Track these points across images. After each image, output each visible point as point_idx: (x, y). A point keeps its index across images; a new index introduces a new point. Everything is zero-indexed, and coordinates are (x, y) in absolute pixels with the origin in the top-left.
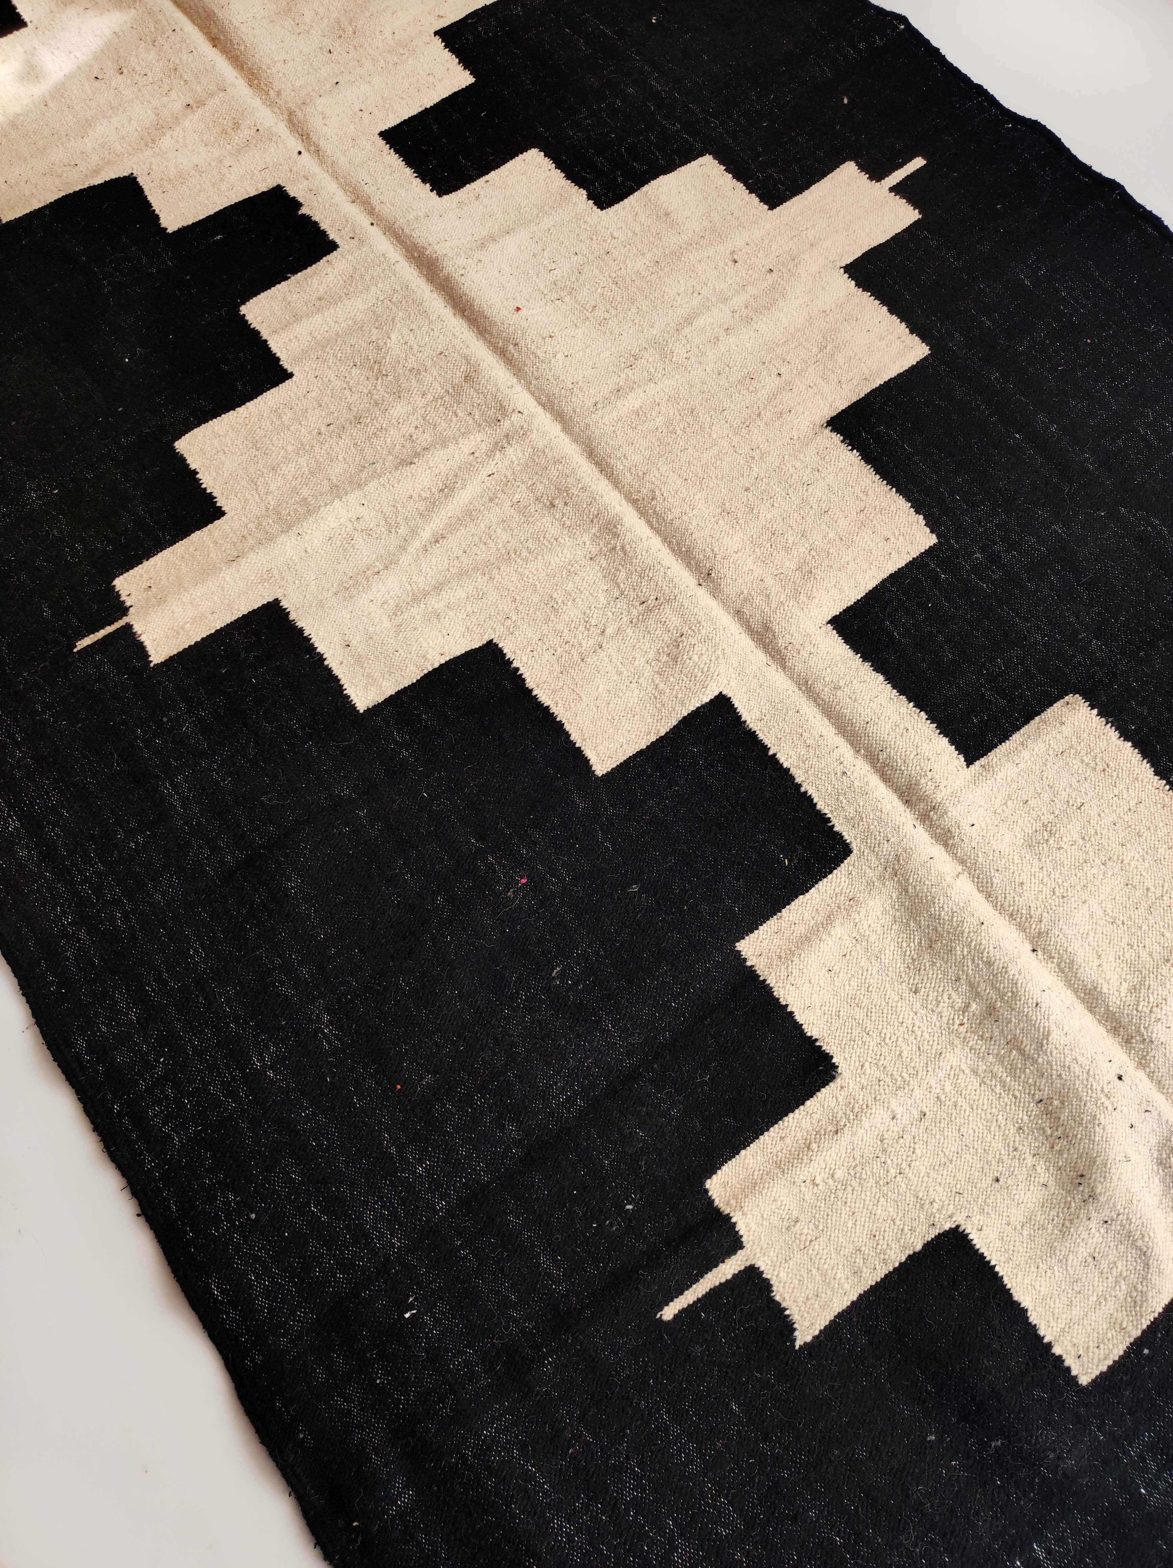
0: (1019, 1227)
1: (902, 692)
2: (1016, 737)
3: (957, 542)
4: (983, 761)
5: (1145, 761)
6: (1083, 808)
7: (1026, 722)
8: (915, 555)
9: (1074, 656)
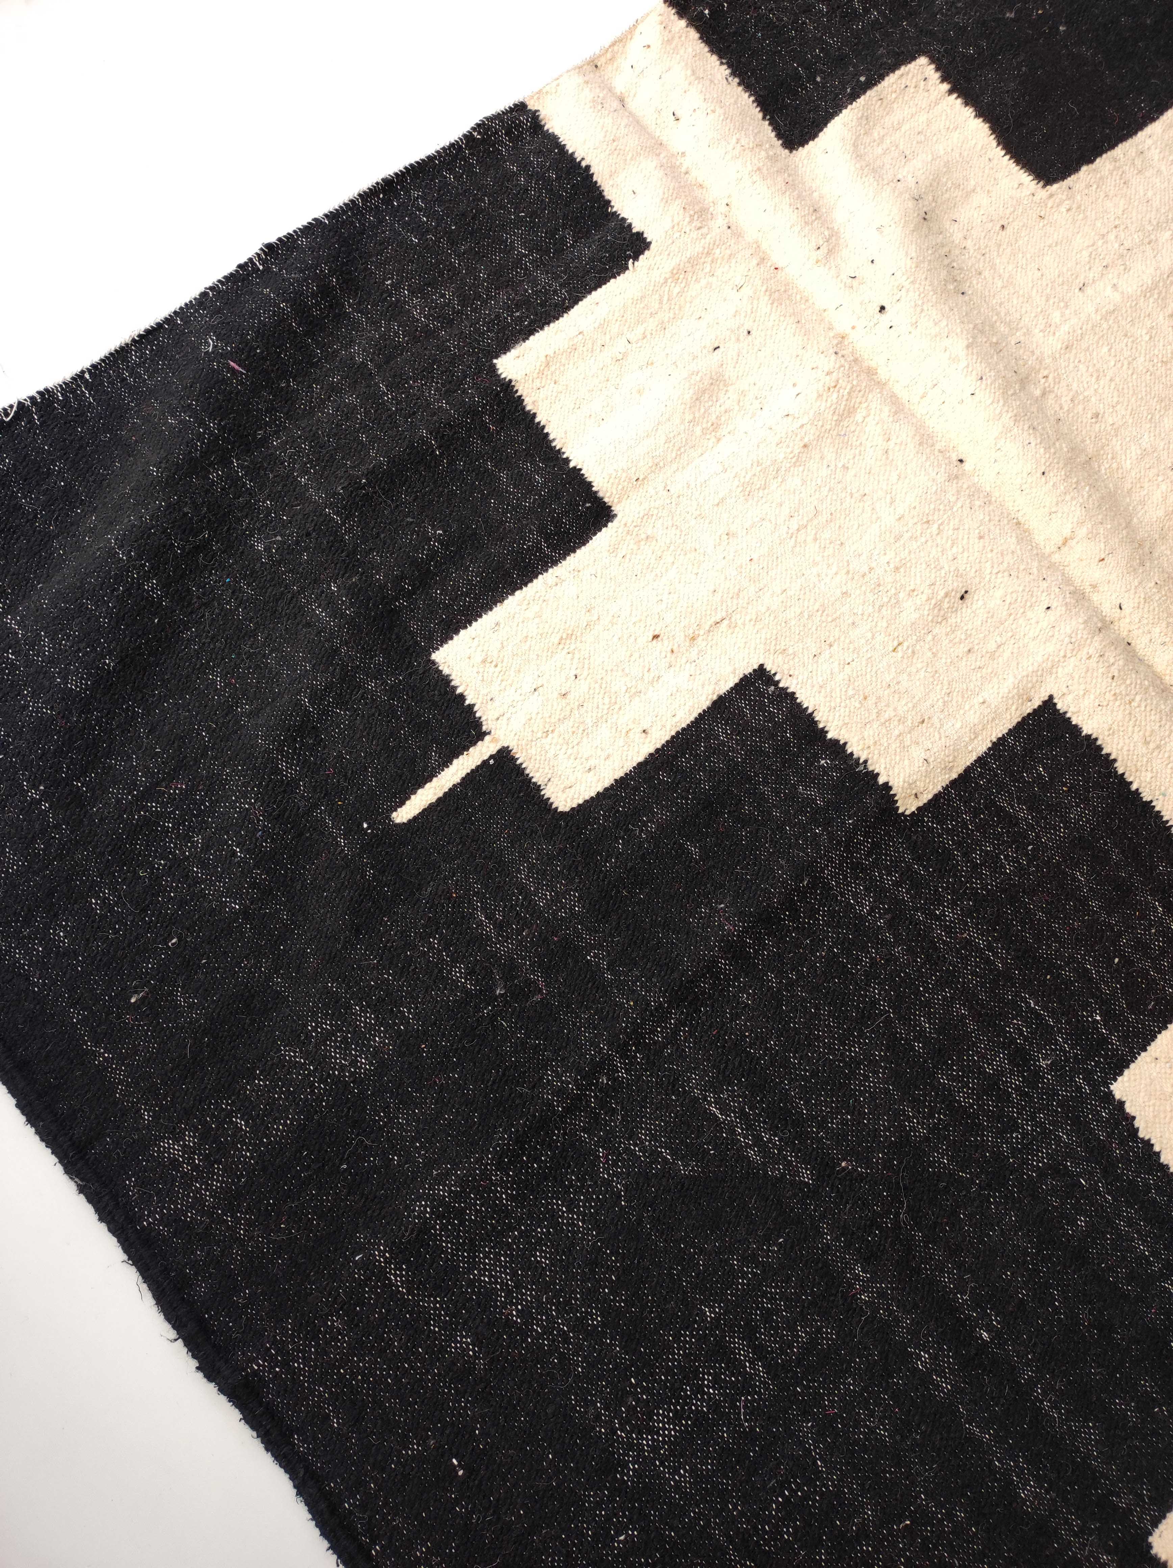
0: (978, 189)
1: (1148, 806)
2: (981, 746)
3: (1079, 1088)
4: (1028, 708)
5: (810, 711)
6: (896, 643)
7: (968, 770)
8: (1143, 1059)
9: (897, 884)
